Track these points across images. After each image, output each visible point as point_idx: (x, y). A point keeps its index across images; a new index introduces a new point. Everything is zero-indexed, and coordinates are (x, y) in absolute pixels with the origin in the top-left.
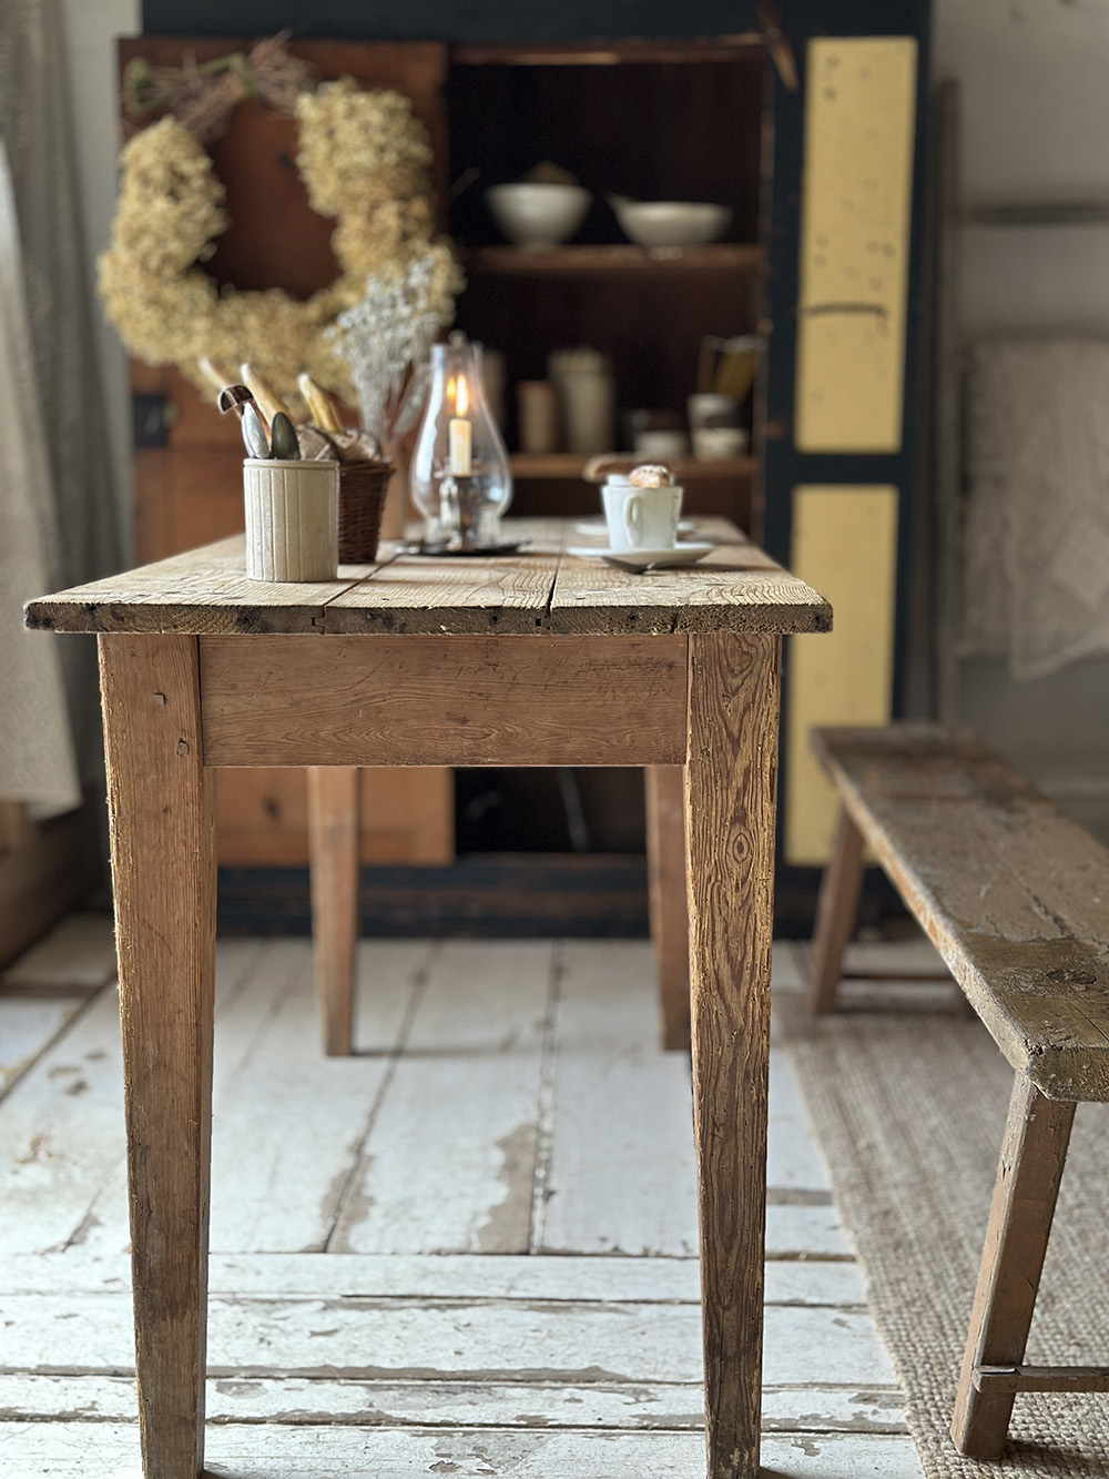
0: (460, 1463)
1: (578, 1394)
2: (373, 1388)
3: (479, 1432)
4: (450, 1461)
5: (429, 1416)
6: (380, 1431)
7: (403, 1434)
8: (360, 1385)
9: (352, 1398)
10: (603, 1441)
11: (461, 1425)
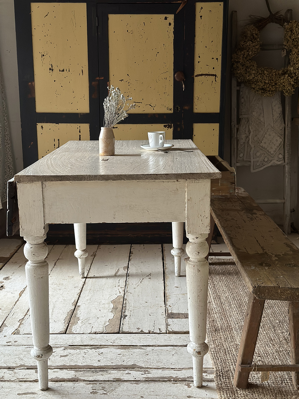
0: (98, 391)
1: (130, 372)
2: (76, 371)
3: (104, 383)
4: (96, 391)
5: (91, 379)
6: (78, 383)
7: (84, 384)
8: (73, 370)
9: (70, 374)
10: (135, 385)
11: (99, 381)
